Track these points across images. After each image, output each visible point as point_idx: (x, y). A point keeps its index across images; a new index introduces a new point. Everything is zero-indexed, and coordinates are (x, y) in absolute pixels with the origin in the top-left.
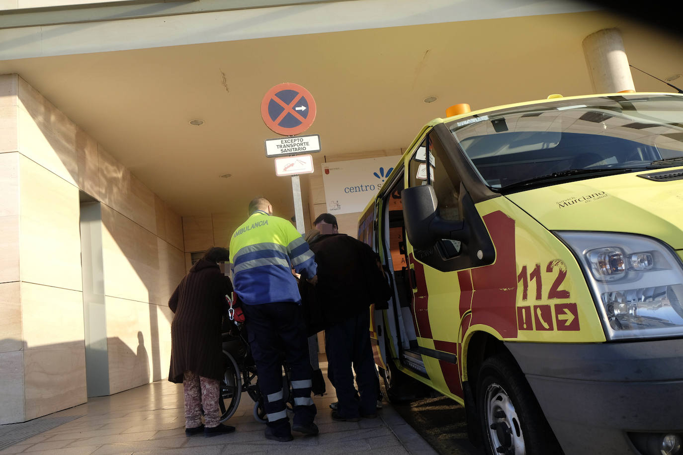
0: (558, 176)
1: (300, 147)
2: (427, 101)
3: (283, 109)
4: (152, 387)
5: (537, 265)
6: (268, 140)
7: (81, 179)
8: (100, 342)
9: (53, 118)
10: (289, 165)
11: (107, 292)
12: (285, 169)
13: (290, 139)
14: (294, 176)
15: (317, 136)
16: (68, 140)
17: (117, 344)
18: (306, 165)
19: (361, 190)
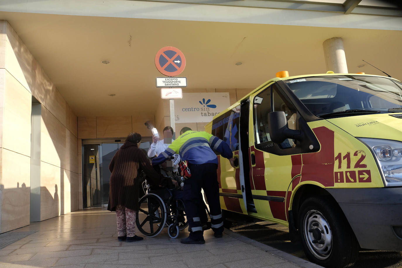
3: (167, 61)
4: (60, 218)
5: (348, 153)
6: (158, 78)
7: (33, 89)
8: (36, 189)
9: (22, 50)
10: (169, 93)
12: (167, 95)
13: (170, 78)
14: (171, 99)
15: (185, 78)
16: (28, 64)
17: (44, 190)
18: (178, 94)
19: (191, 110)
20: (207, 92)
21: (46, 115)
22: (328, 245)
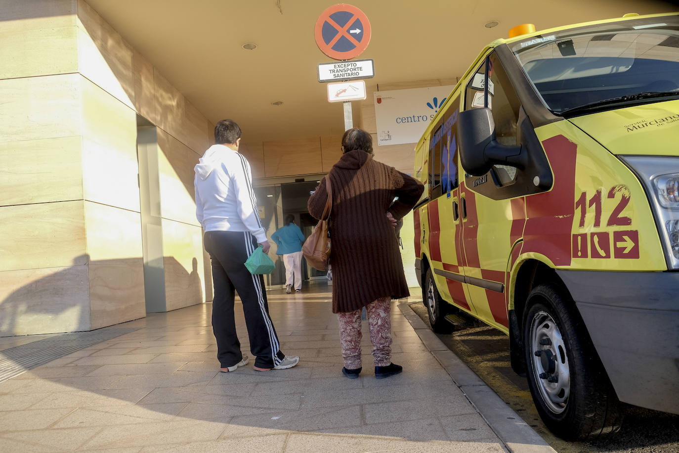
0: (628, 100)
1: (353, 72)
2: (489, 26)
3: (336, 32)
4: (205, 306)
5: (597, 191)
6: (321, 64)
7: (137, 103)
10: (341, 91)
11: (163, 214)
12: (337, 95)
13: (343, 64)
14: (346, 102)
15: (371, 61)
18: (357, 91)
19: (413, 120)
20: (441, 85)
22: (564, 385)
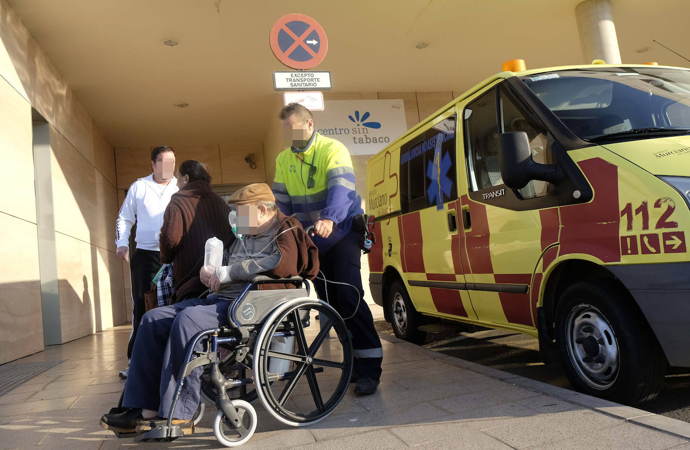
1: (311, 82)
2: (419, 47)
3: (293, 41)
4: (95, 337)
5: (643, 202)
6: (277, 72)
7: (33, 94)
8: (49, 285)
9: (8, 18)
11: (56, 228)
13: (301, 73)
16: (22, 46)
17: (64, 285)
18: (316, 102)
19: (335, 133)
20: (362, 99)
21: (59, 143)
